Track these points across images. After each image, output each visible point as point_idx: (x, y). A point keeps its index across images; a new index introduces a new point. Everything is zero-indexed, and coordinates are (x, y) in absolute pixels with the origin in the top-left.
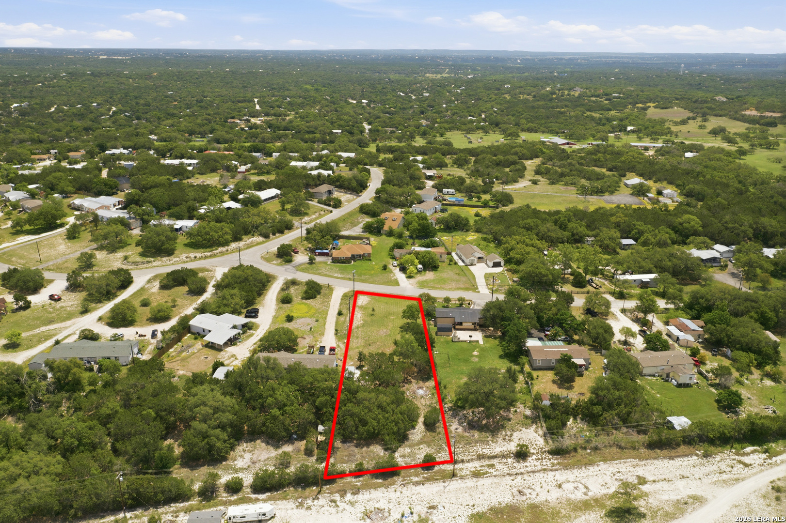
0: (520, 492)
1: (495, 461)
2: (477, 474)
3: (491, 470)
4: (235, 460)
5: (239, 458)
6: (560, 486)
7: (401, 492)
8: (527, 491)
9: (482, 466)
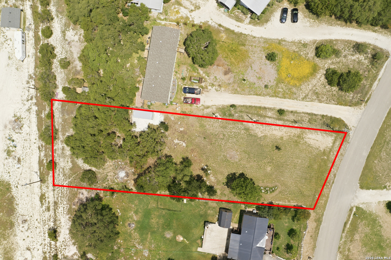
0: (26, 221)
1: (52, 212)
2: (42, 197)
3: (44, 208)
4: (73, 29)
5: (75, 32)
6: (28, 249)
7: (35, 143)
8: (26, 226)
9: (49, 202)
